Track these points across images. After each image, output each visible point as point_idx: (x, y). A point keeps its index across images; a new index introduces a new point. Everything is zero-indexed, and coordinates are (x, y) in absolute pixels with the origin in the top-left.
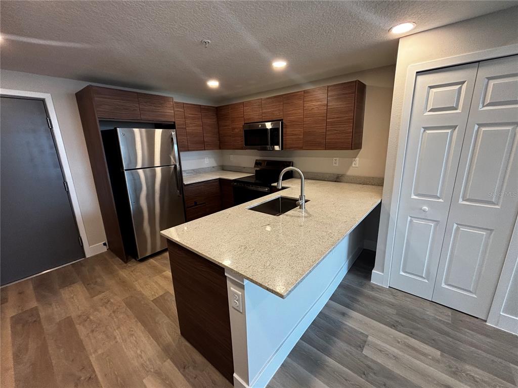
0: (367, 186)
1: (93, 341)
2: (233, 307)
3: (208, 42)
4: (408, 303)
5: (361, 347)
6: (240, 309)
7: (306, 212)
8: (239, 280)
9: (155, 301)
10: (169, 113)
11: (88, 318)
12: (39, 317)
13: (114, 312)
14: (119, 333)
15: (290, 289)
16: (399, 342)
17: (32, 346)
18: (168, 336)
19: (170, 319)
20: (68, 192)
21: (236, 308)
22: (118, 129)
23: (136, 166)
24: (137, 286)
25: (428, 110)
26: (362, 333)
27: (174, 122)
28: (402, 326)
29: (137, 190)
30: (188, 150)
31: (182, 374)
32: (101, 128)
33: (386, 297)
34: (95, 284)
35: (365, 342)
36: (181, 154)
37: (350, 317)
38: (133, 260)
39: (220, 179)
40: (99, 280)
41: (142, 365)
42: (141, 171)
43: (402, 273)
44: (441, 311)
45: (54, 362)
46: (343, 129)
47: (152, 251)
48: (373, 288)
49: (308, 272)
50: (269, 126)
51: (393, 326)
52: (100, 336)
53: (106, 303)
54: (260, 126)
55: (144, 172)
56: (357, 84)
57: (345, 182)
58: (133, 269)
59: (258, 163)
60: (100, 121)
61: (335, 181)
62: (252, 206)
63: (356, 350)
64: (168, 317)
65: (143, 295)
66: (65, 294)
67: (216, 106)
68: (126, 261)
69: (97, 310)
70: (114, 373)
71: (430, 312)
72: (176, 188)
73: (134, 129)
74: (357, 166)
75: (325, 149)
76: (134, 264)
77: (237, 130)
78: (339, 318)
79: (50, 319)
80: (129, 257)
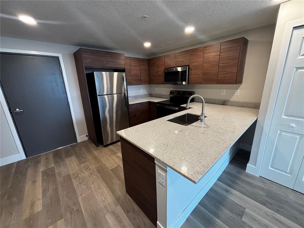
0: (245, 108)
1: (80, 189)
2: (159, 182)
3: (147, 17)
4: (274, 189)
5: (241, 216)
6: (163, 184)
7: (205, 124)
8: (164, 167)
9: (112, 170)
10: (122, 63)
11: (78, 176)
12: (55, 172)
13: (91, 174)
14: (93, 186)
15: (200, 178)
16: (268, 216)
17: (51, 187)
18: (119, 191)
19: (120, 181)
20: (69, 107)
21: (161, 183)
22: (94, 72)
23: (103, 94)
24: (103, 160)
25: (301, 55)
26: (241, 206)
27: (125, 68)
28: (271, 204)
29: (104, 107)
30: (132, 85)
31: (127, 216)
32: (86, 72)
33: (258, 183)
34: (81, 158)
35: (244, 212)
36: (128, 86)
37: (232, 194)
38: (101, 145)
39: (149, 102)
40: (84, 156)
41: (105, 207)
42: (106, 96)
43: (270, 168)
44: (300, 197)
45: (61, 198)
46: (231, 70)
47: (111, 142)
48: (247, 175)
49: (211, 166)
50: (179, 69)
51: (263, 204)
52: (84, 187)
53: (87, 168)
54: (174, 70)
55: (108, 97)
56: (242, 40)
57: (229, 105)
58: (101, 151)
59: (171, 93)
60: (85, 68)
61: (222, 105)
62: (169, 119)
63: (237, 217)
64: (119, 180)
65: (106, 166)
66: (68, 161)
67: (148, 58)
68: (97, 146)
69: (83, 172)
70: (90, 209)
71: (292, 197)
72: (125, 106)
73: (103, 72)
74: (238, 95)
75: (217, 84)
76: (101, 148)
77: (160, 73)
78: (225, 193)
79: (60, 174)
80: (99, 144)
